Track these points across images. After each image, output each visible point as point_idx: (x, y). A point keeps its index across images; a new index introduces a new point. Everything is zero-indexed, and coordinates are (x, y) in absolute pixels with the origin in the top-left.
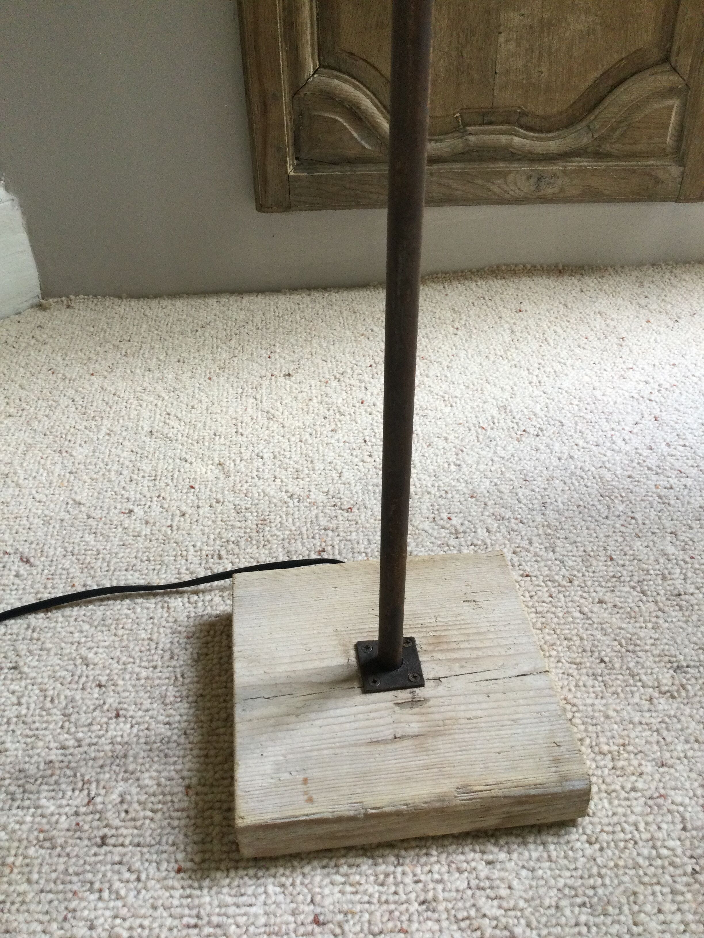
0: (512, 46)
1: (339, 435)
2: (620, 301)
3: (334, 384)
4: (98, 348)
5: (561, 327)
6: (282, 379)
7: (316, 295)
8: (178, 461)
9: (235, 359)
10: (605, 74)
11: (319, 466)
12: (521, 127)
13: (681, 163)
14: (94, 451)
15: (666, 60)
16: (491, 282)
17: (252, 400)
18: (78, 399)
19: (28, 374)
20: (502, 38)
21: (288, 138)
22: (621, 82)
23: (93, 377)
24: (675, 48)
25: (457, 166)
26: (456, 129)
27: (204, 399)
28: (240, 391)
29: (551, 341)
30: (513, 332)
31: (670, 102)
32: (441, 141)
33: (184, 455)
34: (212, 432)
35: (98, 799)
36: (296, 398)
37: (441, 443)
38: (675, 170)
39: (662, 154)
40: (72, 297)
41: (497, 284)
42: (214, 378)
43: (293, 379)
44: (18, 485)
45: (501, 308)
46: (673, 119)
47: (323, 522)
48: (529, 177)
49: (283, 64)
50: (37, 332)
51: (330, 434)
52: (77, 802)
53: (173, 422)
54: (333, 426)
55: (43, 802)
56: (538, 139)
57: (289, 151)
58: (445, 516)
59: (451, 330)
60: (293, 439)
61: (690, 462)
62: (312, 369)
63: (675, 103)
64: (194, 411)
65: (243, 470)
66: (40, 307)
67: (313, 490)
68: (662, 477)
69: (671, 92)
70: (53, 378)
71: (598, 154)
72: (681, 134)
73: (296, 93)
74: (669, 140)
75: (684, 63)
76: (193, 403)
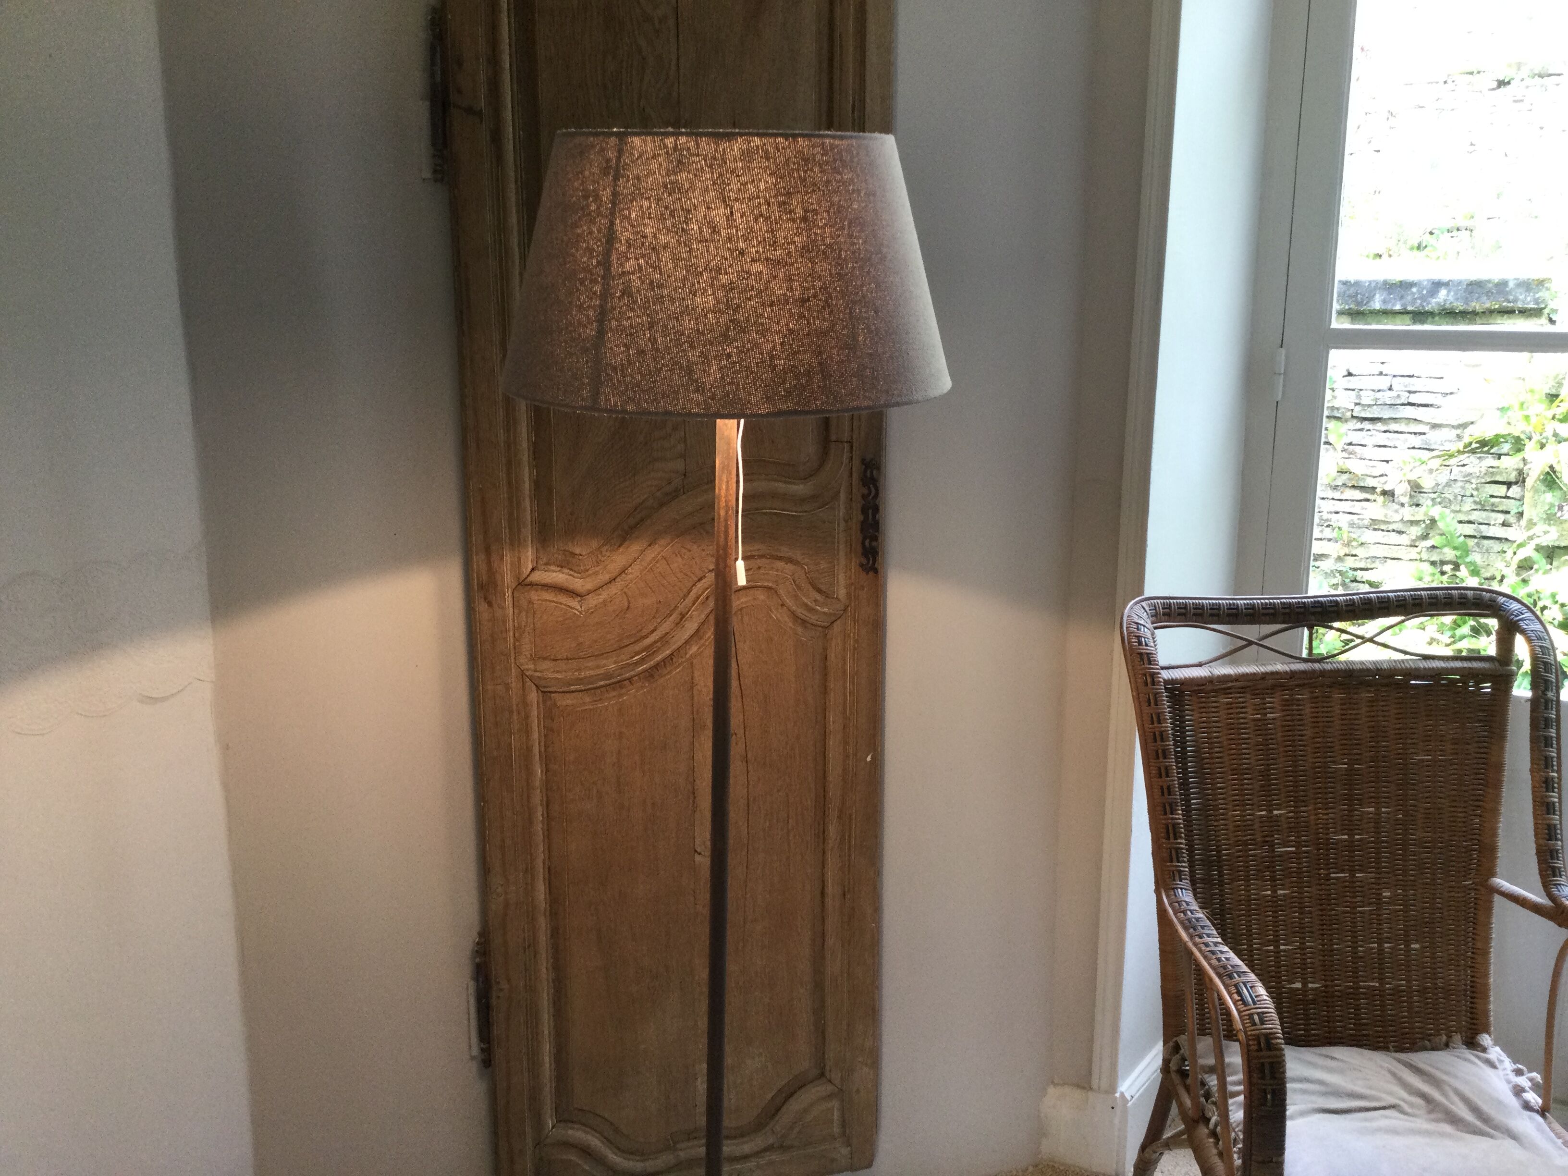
10: (779, 1092)
13: (849, 1145)
15: (822, 1075)
22: (792, 1095)
24: (828, 1068)
26: (668, 1147)
31: (830, 1105)
32: (656, 1158)
38: (845, 1151)
39: (834, 1139)
46: (836, 1115)
49: (528, 1127)
56: (734, 1144)
63: (835, 1104)
69: (830, 1097)
71: (783, 1148)
72: (844, 1124)
73: (538, 1144)
74: (836, 1130)
75: (836, 1076)
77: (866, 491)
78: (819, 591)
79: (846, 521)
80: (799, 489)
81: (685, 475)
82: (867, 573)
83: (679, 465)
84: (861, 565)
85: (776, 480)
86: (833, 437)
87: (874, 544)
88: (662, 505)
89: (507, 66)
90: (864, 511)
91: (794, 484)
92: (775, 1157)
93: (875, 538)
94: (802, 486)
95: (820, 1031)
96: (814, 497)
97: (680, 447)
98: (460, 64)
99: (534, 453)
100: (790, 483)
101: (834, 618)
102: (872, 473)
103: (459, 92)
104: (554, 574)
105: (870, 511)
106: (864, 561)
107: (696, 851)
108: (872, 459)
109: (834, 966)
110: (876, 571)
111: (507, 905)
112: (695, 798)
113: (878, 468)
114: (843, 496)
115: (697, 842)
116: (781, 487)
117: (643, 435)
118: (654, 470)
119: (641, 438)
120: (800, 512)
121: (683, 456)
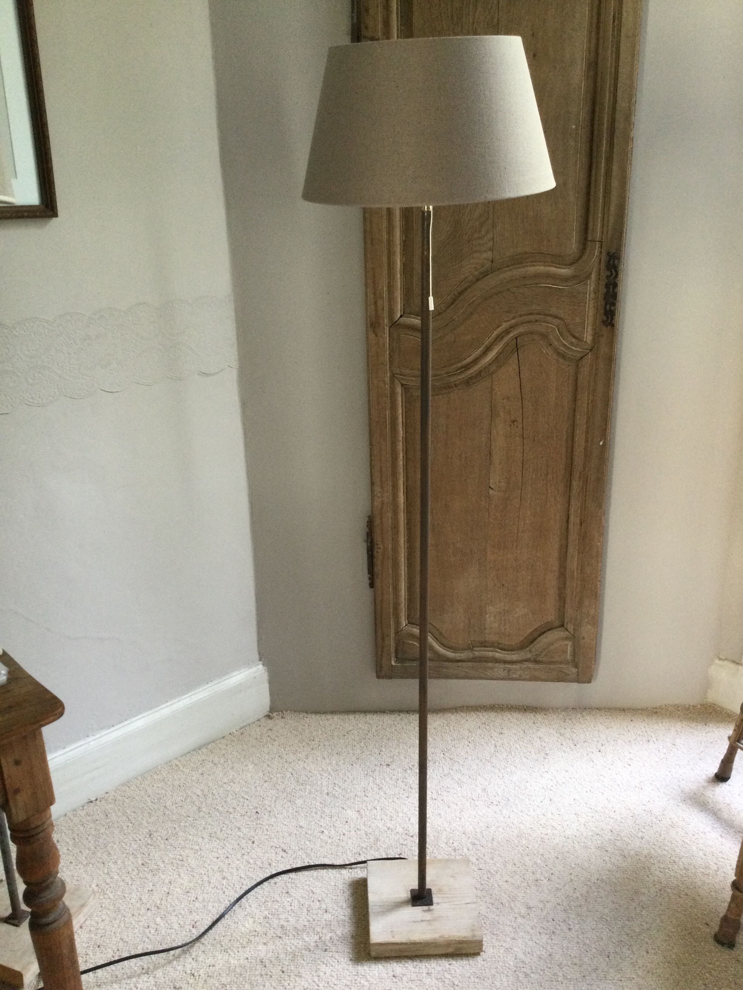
0: (492, 619)
1: (410, 800)
2: (551, 731)
3: (409, 771)
4: (300, 744)
5: (519, 745)
6: (385, 767)
7: (402, 715)
8: (340, 809)
9: (364, 754)
10: (536, 630)
11: (401, 815)
12: (499, 648)
13: (576, 666)
14: (304, 802)
15: (562, 626)
16: (490, 714)
17: (371, 778)
18: (294, 773)
19: (270, 759)
20: (488, 616)
21: (393, 650)
22: (543, 633)
23: (299, 762)
24: (566, 622)
25: (470, 664)
26: (469, 648)
27: (350, 777)
28: (366, 773)
29: (513, 753)
30: (496, 746)
31: (567, 642)
32: (462, 653)
33: (343, 806)
34: (354, 795)
35: (323, 938)
36: (391, 778)
37: (455, 807)
38: (574, 670)
39: (567, 663)
40: (284, 712)
41: (492, 715)
42: (354, 764)
43: (390, 767)
44: (275, 817)
45: (492, 731)
46: (570, 649)
47: (401, 841)
48: (504, 670)
49: (392, 623)
50: (270, 733)
51: (406, 799)
52: (316, 938)
53: (337, 788)
54: (407, 795)
55: (305, 937)
56: (507, 654)
57: (393, 655)
58: (451, 841)
59: (467, 743)
60: (390, 800)
61: (560, 823)
62: (399, 762)
63: (570, 643)
64: (346, 783)
65: (368, 815)
66: (268, 717)
67: (398, 826)
68: (545, 829)
69: (567, 638)
70: (281, 761)
71: (536, 662)
72: (574, 654)
73: (397, 633)
74: (569, 657)
75: (571, 627)
76: (346, 778)
77: (609, 274)
78: (574, 337)
79: (595, 293)
80: (564, 271)
81: (492, 261)
82: (607, 327)
83: (489, 255)
84: (603, 322)
85: (549, 266)
86: (590, 238)
87: (612, 308)
88: (478, 280)
89: (395, 8)
90: (607, 286)
91: (561, 268)
92: (531, 665)
93: (614, 304)
94: (567, 270)
95: (562, 600)
96: (574, 277)
97: (490, 244)
98: (367, 10)
99: (404, 246)
100: (559, 268)
101: (583, 355)
102: (614, 262)
103: (367, 28)
104: (413, 320)
105: (611, 287)
106: (605, 318)
107: (490, 487)
108: (614, 254)
109: (573, 564)
110: (613, 325)
111: (383, 504)
112: (491, 456)
113: (619, 259)
114: (593, 276)
115: (491, 481)
116: (552, 270)
117: (468, 236)
118: (473, 258)
119: (466, 238)
120: (565, 286)
121: (491, 250)
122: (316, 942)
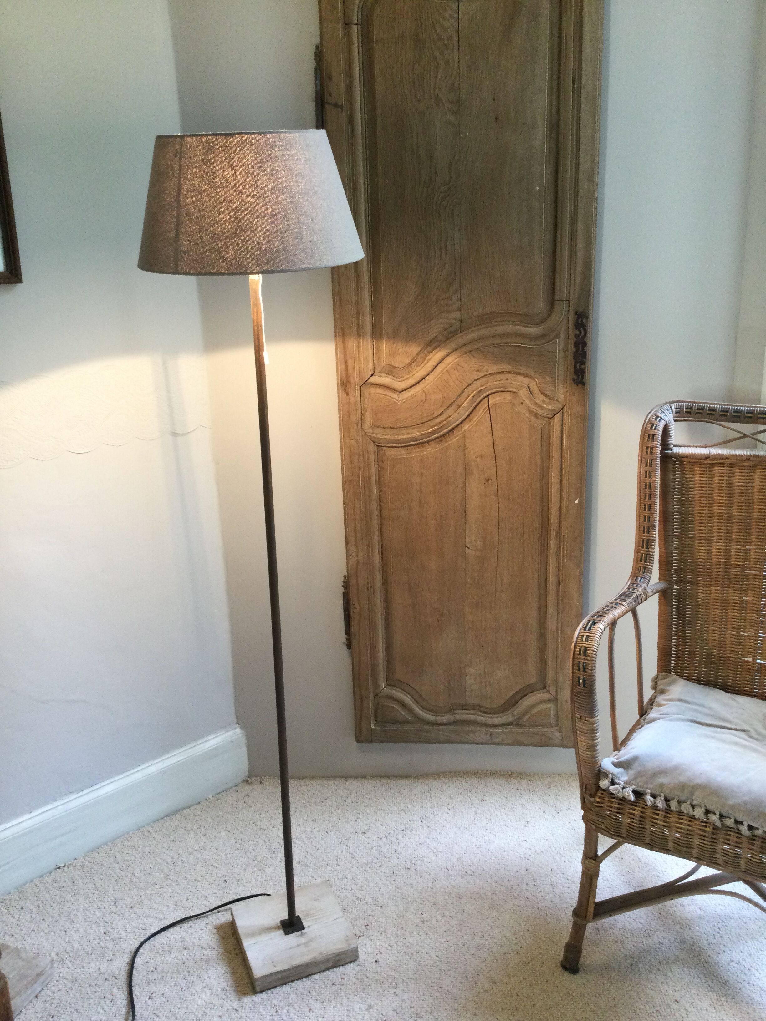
0: (472, 681)
1: (382, 869)
2: (535, 798)
3: (384, 839)
4: (275, 811)
5: (501, 812)
6: (360, 835)
7: (384, 781)
8: (310, 878)
9: (340, 821)
10: (517, 693)
11: (372, 884)
12: (481, 712)
13: (560, 731)
14: (274, 870)
15: (545, 687)
16: (473, 780)
17: (345, 847)
18: (267, 841)
19: (244, 826)
20: (468, 678)
21: (372, 712)
22: (524, 696)
23: (273, 829)
24: (547, 684)
25: (451, 728)
26: (450, 711)
27: (324, 845)
28: (340, 841)
29: (493, 821)
30: (476, 813)
31: (548, 706)
32: (443, 716)
33: (313, 875)
34: (326, 863)
35: (280, 1011)
36: (366, 846)
37: (427, 876)
38: (558, 734)
39: (550, 725)
40: (263, 777)
41: (475, 781)
42: (329, 832)
43: (365, 835)
44: (244, 886)
45: (474, 798)
46: (552, 713)
47: (369, 912)
48: (486, 734)
49: (370, 685)
50: (246, 798)
51: (379, 868)
52: (273, 1011)
53: (309, 857)
54: (380, 864)
56: (489, 717)
57: (372, 718)
58: (420, 913)
59: (446, 810)
60: (361, 869)
61: (533, 894)
62: (375, 830)
63: (552, 706)
64: (319, 851)
65: (338, 884)
66: (246, 782)
67: (367, 896)
68: (517, 900)
69: (549, 701)
70: (255, 828)
71: (518, 725)
72: (557, 717)
73: (376, 695)
74: (553, 721)
75: (552, 689)
76: (319, 846)
77: (578, 332)
78: (545, 395)
79: (565, 352)
80: (534, 331)
81: (461, 321)
82: (577, 385)
83: (457, 315)
84: (574, 380)
85: (518, 325)
86: (557, 298)
87: (583, 366)
88: (447, 339)
89: (357, 76)
90: (576, 345)
91: (531, 328)
92: (513, 729)
93: (584, 363)
94: (535, 329)
95: (543, 661)
96: (543, 336)
97: (458, 304)
98: (330, 78)
99: (372, 307)
100: (528, 327)
101: (555, 413)
102: (582, 321)
103: (330, 94)
104: (384, 379)
105: (580, 346)
106: (575, 377)
107: (466, 546)
108: (582, 313)
109: (552, 625)
110: (584, 384)
111: (358, 563)
112: (466, 515)
113: (587, 318)
114: (562, 336)
115: (467, 540)
116: (521, 329)
117: (435, 296)
118: (441, 318)
119: (434, 298)
120: (534, 345)
121: (460, 309)
122: (272, 1015)
